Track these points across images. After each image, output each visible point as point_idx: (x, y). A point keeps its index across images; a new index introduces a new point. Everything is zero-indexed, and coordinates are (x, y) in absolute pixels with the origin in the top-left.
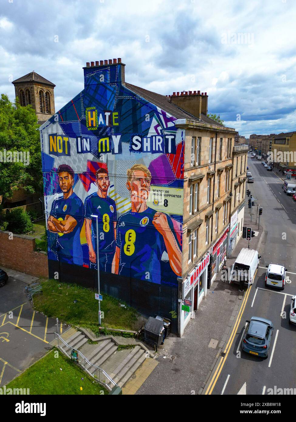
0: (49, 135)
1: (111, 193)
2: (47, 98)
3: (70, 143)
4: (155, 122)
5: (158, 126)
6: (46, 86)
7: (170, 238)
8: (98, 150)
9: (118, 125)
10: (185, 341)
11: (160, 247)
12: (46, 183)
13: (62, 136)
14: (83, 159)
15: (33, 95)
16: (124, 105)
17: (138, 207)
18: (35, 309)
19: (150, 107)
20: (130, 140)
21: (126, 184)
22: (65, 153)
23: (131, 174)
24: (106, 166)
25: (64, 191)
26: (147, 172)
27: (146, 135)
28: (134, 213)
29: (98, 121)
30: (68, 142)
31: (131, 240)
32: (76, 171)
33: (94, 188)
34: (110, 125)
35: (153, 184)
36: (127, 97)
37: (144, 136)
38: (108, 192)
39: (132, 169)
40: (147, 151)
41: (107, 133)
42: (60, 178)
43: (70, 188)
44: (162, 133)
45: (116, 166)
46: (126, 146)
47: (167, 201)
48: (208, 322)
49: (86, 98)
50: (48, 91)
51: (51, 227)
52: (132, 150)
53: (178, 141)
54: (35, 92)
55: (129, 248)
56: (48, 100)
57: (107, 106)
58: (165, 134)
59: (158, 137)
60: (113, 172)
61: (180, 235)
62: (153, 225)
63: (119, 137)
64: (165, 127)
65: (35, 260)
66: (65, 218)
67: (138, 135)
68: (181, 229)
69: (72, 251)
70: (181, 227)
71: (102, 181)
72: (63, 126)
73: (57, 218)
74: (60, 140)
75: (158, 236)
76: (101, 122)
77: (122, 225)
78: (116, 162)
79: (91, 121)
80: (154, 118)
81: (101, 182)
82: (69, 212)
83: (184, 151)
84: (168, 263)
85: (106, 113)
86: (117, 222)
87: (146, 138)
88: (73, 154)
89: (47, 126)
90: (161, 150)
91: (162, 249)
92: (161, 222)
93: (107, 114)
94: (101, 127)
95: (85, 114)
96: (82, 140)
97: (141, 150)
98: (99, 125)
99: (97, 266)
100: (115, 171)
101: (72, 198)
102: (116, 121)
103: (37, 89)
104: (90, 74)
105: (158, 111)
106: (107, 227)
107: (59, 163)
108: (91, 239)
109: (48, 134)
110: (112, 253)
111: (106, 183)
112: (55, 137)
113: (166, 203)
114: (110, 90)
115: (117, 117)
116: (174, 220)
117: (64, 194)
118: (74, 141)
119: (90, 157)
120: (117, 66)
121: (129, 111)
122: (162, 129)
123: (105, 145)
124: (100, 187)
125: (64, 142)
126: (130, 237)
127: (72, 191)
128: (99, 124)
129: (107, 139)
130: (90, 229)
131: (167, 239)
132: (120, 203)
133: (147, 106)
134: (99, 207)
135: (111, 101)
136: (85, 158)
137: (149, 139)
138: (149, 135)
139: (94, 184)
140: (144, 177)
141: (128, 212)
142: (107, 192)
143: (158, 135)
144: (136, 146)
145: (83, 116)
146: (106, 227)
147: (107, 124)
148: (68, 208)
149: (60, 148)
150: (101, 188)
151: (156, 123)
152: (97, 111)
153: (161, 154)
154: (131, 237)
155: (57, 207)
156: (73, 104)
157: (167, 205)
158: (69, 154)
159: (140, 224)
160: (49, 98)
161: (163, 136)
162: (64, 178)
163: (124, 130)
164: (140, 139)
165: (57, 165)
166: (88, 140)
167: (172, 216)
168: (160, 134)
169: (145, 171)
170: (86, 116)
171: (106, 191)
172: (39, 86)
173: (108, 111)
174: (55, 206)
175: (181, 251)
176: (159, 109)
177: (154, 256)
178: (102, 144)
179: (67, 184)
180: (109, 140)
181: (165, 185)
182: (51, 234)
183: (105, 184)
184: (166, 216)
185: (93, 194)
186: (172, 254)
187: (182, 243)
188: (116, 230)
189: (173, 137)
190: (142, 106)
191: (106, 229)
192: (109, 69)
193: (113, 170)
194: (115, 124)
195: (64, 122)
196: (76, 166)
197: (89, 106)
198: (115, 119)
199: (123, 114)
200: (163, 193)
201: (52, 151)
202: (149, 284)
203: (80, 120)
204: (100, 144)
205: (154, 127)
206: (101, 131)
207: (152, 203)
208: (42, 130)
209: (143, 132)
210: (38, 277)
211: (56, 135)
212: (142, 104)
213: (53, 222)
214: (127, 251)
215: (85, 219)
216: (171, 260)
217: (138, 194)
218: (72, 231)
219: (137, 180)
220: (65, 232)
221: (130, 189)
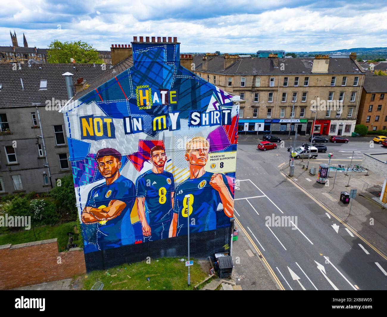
0: (81, 118)
1: (168, 168)
3: (115, 125)
4: (213, 99)
5: (216, 102)
7: (225, 191)
8: (153, 129)
9: (176, 103)
12: (77, 173)
13: (102, 118)
14: (133, 140)
16: (182, 84)
17: (196, 174)
19: (209, 86)
20: (189, 116)
21: (184, 156)
22: (107, 136)
23: (189, 146)
24: (163, 142)
25: (106, 176)
26: (206, 142)
27: (204, 111)
28: (192, 179)
29: (153, 99)
30: (112, 124)
32: (124, 154)
33: (148, 166)
34: (167, 103)
35: (211, 152)
36: (186, 77)
37: (203, 111)
38: (165, 167)
39: (191, 142)
40: (206, 125)
41: (163, 112)
42: (100, 164)
43: (116, 171)
44: (220, 109)
45: (173, 141)
46: (184, 122)
47: (223, 163)
49: (136, 76)
51: (88, 219)
52: (191, 125)
53: (234, 115)
57: (163, 84)
58: (222, 109)
59: (216, 112)
60: (170, 147)
61: (233, 187)
62: (210, 185)
63: (177, 114)
64: (223, 103)
66: (109, 204)
67: (197, 111)
68: (234, 182)
69: (119, 235)
70: (234, 181)
71: (158, 158)
72: (102, 106)
73: (97, 207)
74: (98, 123)
75: (214, 193)
76: (156, 101)
77: (180, 193)
78: (174, 138)
79: (143, 100)
80: (212, 96)
81: (157, 160)
82: (114, 197)
83: (238, 122)
84: (223, 211)
85: (162, 91)
86: (175, 192)
87: (205, 114)
88: (119, 136)
90: (219, 122)
91: (218, 202)
92: (217, 181)
93: (164, 93)
94: (156, 105)
95: (135, 92)
96: (132, 120)
97: (200, 124)
98: (153, 104)
100: (173, 146)
101: (119, 182)
102: (174, 99)
104: (141, 51)
105: (217, 90)
106: (163, 199)
107: (99, 147)
108: (145, 215)
109: (79, 117)
110: (170, 220)
111: (162, 159)
112: (90, 119)
113: (222, 165)
114: (166, 68)
115: (175, 96)
116: (228, 177)
117: (107, 180)
118: (121, 122)
119: (143, 136)
120: (175, 45)
121: (188, 89)
122: (220, 105)
123: (161, 123)
124: (155, 163)
125: (105, 125)
127: (119, 174)
128: (154, 102)
129: (164, 117)
130: (143, 207)
131: (222, 193)
132: (177, 174)
133: (207, 85)
134: (154, 183)
135: (167, 80)
136: (136, 138)
137: (207, 115)
138: (208, 111)
139: (148, 162)
140: (202, 148)
141: (187, 180)
142: (163, 168)
143: (216, 110)
144: (195, 121)
145: (132, 95)
146: (162, 199)
147: (163, 102)
148: (113, 193)
149: (99, 131)
150: (157, 164)
151: (215, 100)
152: (151, 90)
153: (219, 126)
155: (96, 196)
156: (118, 81)
157: (223, 166)
158: (113, 136)
159: (198, 187)
161: (220, 111)
162: (106, 164)
163: (182, 107)
164: (199, 115)
165: (95, 150)
166: (140, 119)
167: (227, 174)
168: (218, 109)
169: (204, 142)
170: (137, 95)
171: (162, 166)
173: (164, 90)
174: (93, 194)
175: (233, 198)
177: (211, 209)
178: (158, 122)
179: (110, 169)
180: (166, 118)
181: (221, 150)
182: (87, 226)
183: (161, 160)
184: (221, 176)
185: (147, 172)
186: (226, 203)
187: (234, 193)
188: (173, 199)
189: (229, 111)
190: (201, 86)
191: (162, 201)
192: (165, 47)
193: (170, 146)
194: (172, 102)
195: (105, 102)
196: (124, 148)
197: (140, 84)
198: (172, 97)
199: (182, 93)
200: (219, 158)
201: (86, 135)
202: (206, 233)
203: (127, 100)
204: (155, 122)
205: (213, 104)
206: (156, 110)
207: (209, 167)
208: (68, 112)
209: (202, 109)
210: (70, 278)
211: (92, 116)
212: (202, 83)
213: (90, 213)
214: (185, 213)
215: (136, 198)
216: (225, 208)
217: (197, 163)
218: (120, 214)
219: (195, 151)
220: (109, 219)
221: (188, 160)
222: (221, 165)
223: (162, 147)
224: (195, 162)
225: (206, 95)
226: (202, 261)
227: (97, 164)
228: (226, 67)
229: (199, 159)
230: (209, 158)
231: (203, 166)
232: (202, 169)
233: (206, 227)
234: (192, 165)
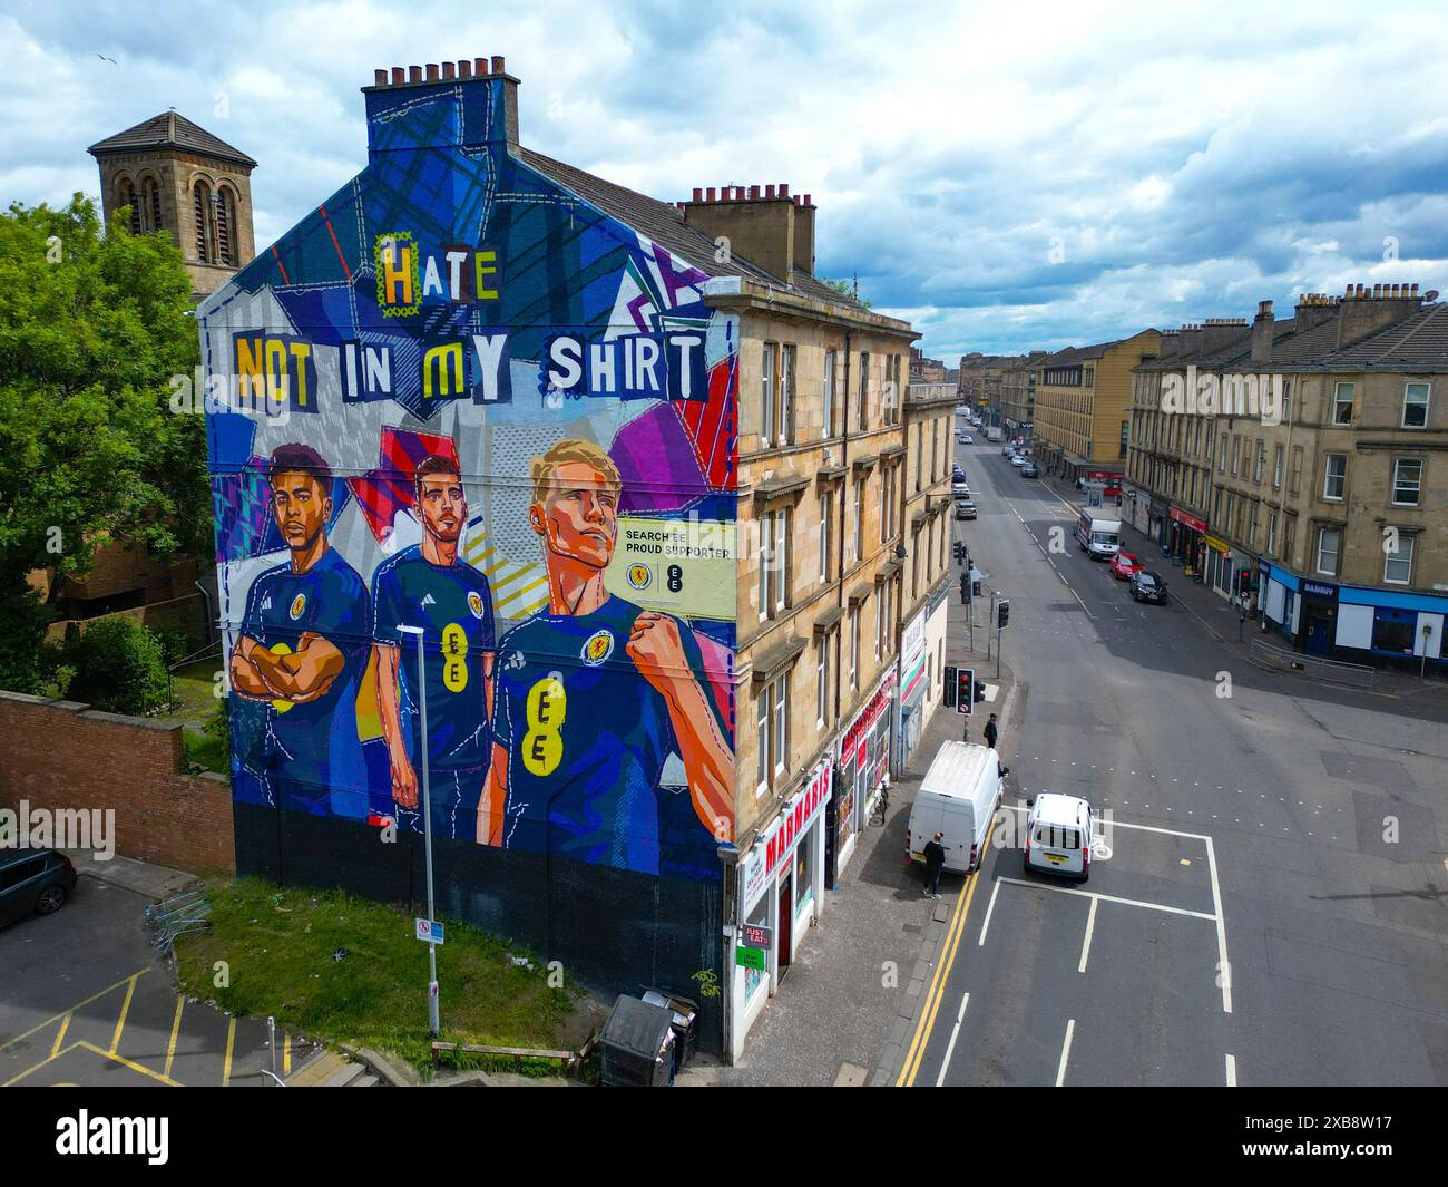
0: (237, 336)
1: (471, 548)
2: (223, 208)
3: (317, 366)
4: (629, 288)
5: (642, 300)
6: (221, 165)
7: (692, 703)
8: (422, 390)
9: (496, 297)
10: (750, 1076)
11: (655, 740)
12: (223, 514)
13: (286, 339)
14: (364, 425)
15: (171, 197)
16: (516, 226)
17: (573, 596)
18: (184, 991)
19: (611, 234)
20: (541, 350)
21: (527, 513)
22: (298, 402)
23: (546, 474)
24: (454, 447)
25: (293, 542)
26: (607, 468)
27: (598, 334)
28: (559, 617)
29: (422, 283)
30: (309, 362)
31: (547, 719)
32: (339, 469)
33: (406, 532)
34: (467, 297)
35: (627, 512)
36: (530, 198)
37: (593, 336)
38: (461, 543)
39: (551, 457)
40: (604, 393)
41: (455, 328)
42: (278, 496)
43: (318, 529)
44: (657, 328)
45: (488, 446)
46: (525, 373)
47: (680, 572)
48: (830, 1005)
49: (375, 200)
50: (228, 184)
51: (246, 679)
52: (547, 386)
53: (715, 356)
54: (180, 185)
55: (541, 749)
56: (228, 215)
57: (453, 227)
58: (667, 329)
59: (642, 343)
60: (479, 468)
61: (728, 691)
62: (629, 659)
63: (500, 340)
64: (668, 306)
65: (183, 807)
66: (300, 646)
67: (569, 333)
68: (730, 670)
69: (325, 770)
70: (730, 662)
71: (439, 502)
72: (287, 301)
73: (268, 646)
74: (276, 355)
75: (648, 699)
76: (432, 287)
77: (514, 664)
78: (489, 431)
79: (396, 282)
80: (626, 273)
81: (435, 509)
82: (313, 621)
83: (737, 391)
84: (686, 794)
85: (449, 253)
86: (497, 652)
87: (599, 347)
88: (328, 405)
89: (225, 303)
90: (655, 386)
91: (662, 747)
92: (657, 648)
93: (456, 258)
94: (431, 304)
95: (372, 258)
96: (363, 353)
97: (582, 389)
98: (424, 298)
99: (422, 819)
100: (488, 464)
101: (326, 570)
102: (489, 283)
103: (184, 176)
104: (389, 113)
105: (642, 248)
106: (456, 673)
107: (276, 437)
108: (399, 720)
109: (231, 334)
110: (480, 767)
111: (452, 509)
112: (258, 342)
113: (675, 579)
114: (462, 169)
115: (493, 270)
116: (704, 638)
117: (294, 556)
118: (333, 359)
119: (394, 414)
120: (490, 85)
121: (535, 246)
122: (658, 314)
123: (448, 370)
124: (429, 524)
125: (292, 361)
126: (544, 705)
127: (326, 541)
128: (426, 293)
129: (457, 349)
130: (395, 684)
131: (679, 711)
132: (505, 582)
133: (603, 229)
134: (429, 600)
135: (467, 210)
136: (373, 419)
137: (610, 350)
138: (610, 335)
139: (408, 514)
140: (592, 487)
141: (535, 616)
142: (456, 546)
143: (644, 332)
144: (564, 372)
145: (364, 265)
146: (454, 673)
147: (456, 294)
148: (308, 606)
150: (435, 529)
151: (637, 292)
152: (418, 247)
153: (656, 401)
154: (547, 705)
155: (267, 604)
156: (326, 219)
157: (680, 586)
158: (312, 407)
159: (583, 657)
160: (233, 209)
161: (661, 337)
162: (292, 496)
163: (517, 316)
164: (577, 349)
165: (268, 445)
166: (385, 352)
167: (701, 624)
168: (652, 330)
169: (597, 463)
170: (377, 266)
171: (450, 538)
172: (195, 166)
173: (459, 249)
174: (259, 599)
175: (732, 748)
176: (645, 242)
177: (635, 772)
178: (438, 365)
179: (303, 519)
180: (464, 351)
181: (671, 512)
182: (244, 707)
183: (448, 512)
184: (675, 628)
185: (404, 551)
186: (699, 760)
187: (733, 720)
188: (492, 682)
189: (696, 341)
190: (584, 229)
191: (453, 680)
192: (459, 94)
193: (479, 462)
194: (483, 294)
195: (294, 288)
196: (339, 450)
197: (388, 227)
198: (484, 275)
199: (516, 260)
200: (663, 544)
202: (617, 876)
203: (352, 281)
204: (430, 366)
205: (630, 305)
206: (432, 321)
207: (624, 580)
208: (209, 318)
209: (588, 324)
210: (195, 873)
211: (262, 334)
212: (584, 221)
213: (250, 662)
214: (535, 757)
215: (374, 644)
216: (696, 785)
217: (574, 549)
218: (326, 692)
219: (567, 498)
220: (299, 698)
221: (542, 532)
222: (671, 578)
223: (449, 465)
224: (567, 547)
225: (601, 268)
226: (601, 1007)
227: (271, 496)
228: (1345, 341)
229: (582, 533)
230: (622, 540)
231: (598, 567)
232: (594, 581)
233: (617, 848)
234: (555, 555)
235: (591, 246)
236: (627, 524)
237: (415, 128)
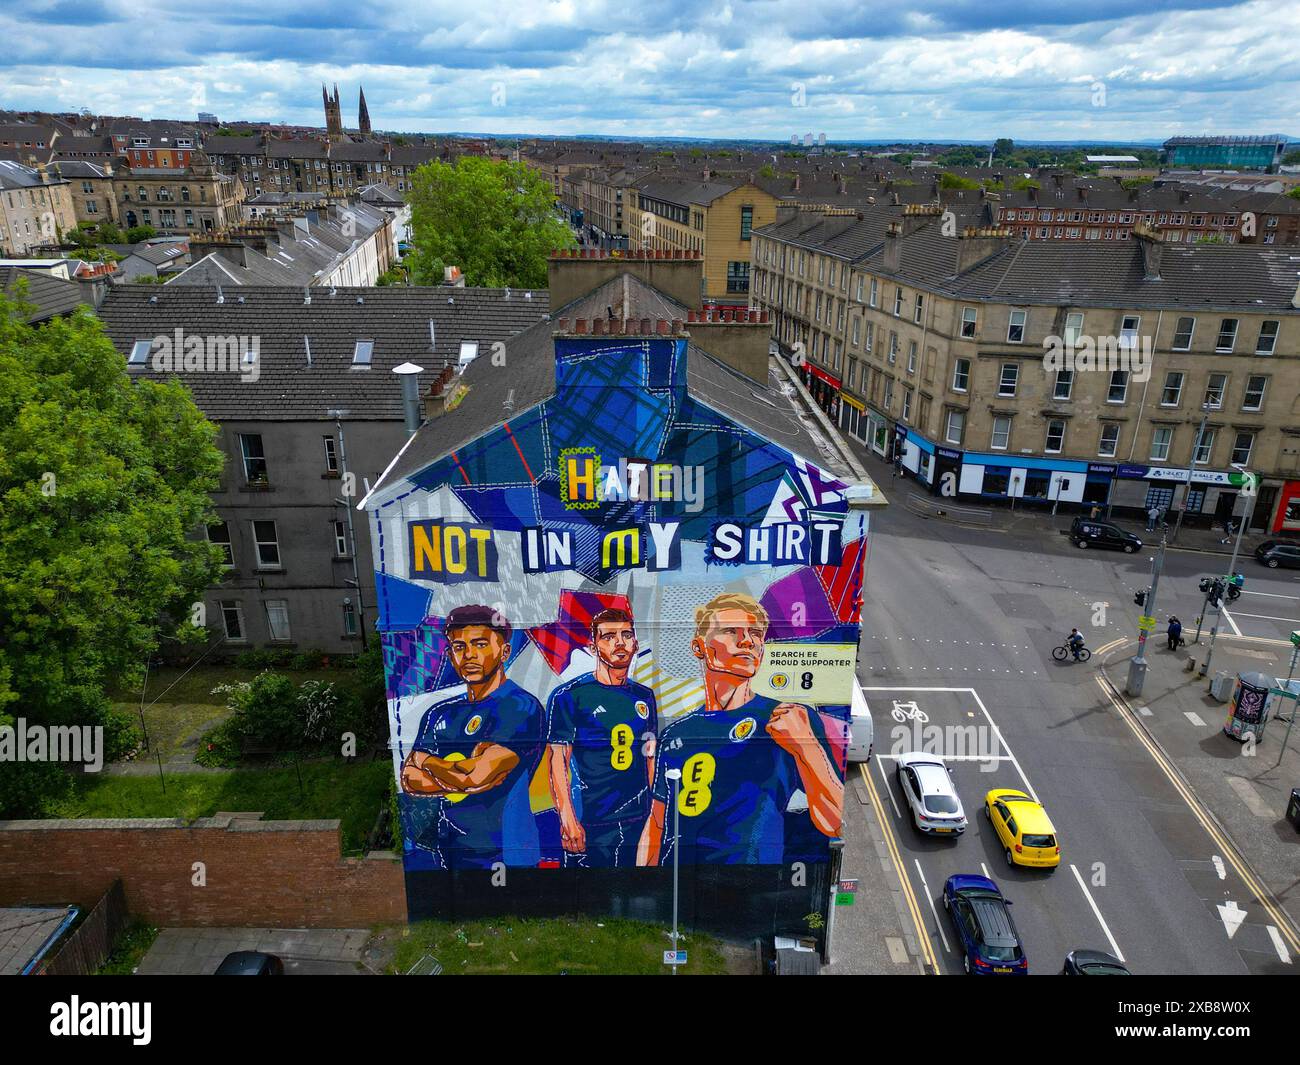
0: (412, 525)
1: (640, 671)
3: (497, 546)
4: (784, 491)
5: (794, 500)
7: (817, 761)
8: (600, 563)
11: (786, 784)
12: (395, 662)
13: (466, 526)
14: (545, 589)
16: (693, 446)
17: (725, 698)
19: (772, 455)
20: (708, 533)
21: (690, 645)
22: (477, 573)
23: (707, 618)
24: (628, 602)
25: (470, 678)
26: (758, 611)
27: (756, 522)
28: (712, 712)
30: (490, 545)
31: (699, 779)
32: (518, 624)
33: (583, 662)
36: (705, 427)
37: (752, 524)
38: (631, 669)
39: (712, 606)
40: (759, 561)
41: (632, 518)
42: (455, 645)
43: (495, 667)
44: (805, 518)
45: (658, 601)
46: (693, 550)
47: (811, 676)
49: (561, 422)
51: (418, 783)
52: (712, 558)
53: (849, 538)
55: (693, 799)
57: (634, 445)
58: (813, 519)
59: (791, 528)
60: (649, 617)
61: (845, 748)
62: (768, 734)
63: (672, 527)
64: (815, 503)
65: (350, 883)
66: (474, 753)
67: (732, 521)
68: (845, 735)
69: (498, 837)
70: (845, 730)
71: (612, 642)
72: (469, 499)
73: (442, 756)
74: (455, 539)
75: (781, 759)
77: (673, 746)
78: (660, 590)
80: (783, 481)
81: (609, 647)
82: (488, 734)
83: (864, 560)
84: (806, 815)
86: (659, 740)
87: (757, 531)
88: (509, 575)
89: (399, 498)
90: (800, 556)
91: (790, 787)
92: (791, 727)
95: (555, 464)
96: (544, 537)
97: (741, 558)
100: (657, 613)
101: (503, 696)
104: (578, 357)
105: (797, 465)
106: (623, 757)
108: (570, 795)
109: (406, 522)
110: (640, 818)
111: (624, 645)
112: (436, 530)
113: (807, 681)
114: (644, 403)
117: (470, 688)
118: (514, 541)
119: (574, 581)
120: (674, 343)
122: (806, 509)
123: (625, 547)
124: (603, 657)
125: (472, 545)
126: (696, 770)
127: (503, 675)
129: (635, 534)
130: (566, 770)
131: (805, 764)
132: (668, 692)
133: (766, 451)
134: (600, 709)
135: (648, 433)
136: (553, 585)
137: (765, 534)
138: (767, 522)
139: (584, 651)
140: (746, 625)
141: (695, 712)
142: (627, 671)
143: (794, 520)
144: (727, 548)
145: (548, 471)
146: (619, 757)
148: (484, 724)
149: (456, 560)
150: (608, 660)
151: (791, 494)
152: (601, 459)
153: (800, 566)
154: (700, 770)
155: (442, 725)
156: (511, 435)
157: (810, 685)
158: (492, 576)
159: (731, 737)
161: (807, 525)
162: (470, 645)
164: (738, 532)
165: (445, 608)
166: (566, 536)
167: (823, 708)
168: (800, 519)
169: (750, 608)
171: (623, 666)
174: (433, 722)
175: (845, 781)
176: (800, 462)
177: (768, 805)
178: (616, 546)
179: (481, 660)
180: (640, 535)
181: (807, 638)
183: (620, 648)
184: (805, 712)
185: (579, 677)
186: (817, 791)
187: (844, 765)
188: (653, 760)
189: (835, 527)
190: (749, 451)
191: (619, 762)
192: (645, 347)
193: (650, 613)
195: (475, 487)
196: (520, 611)
197: (572, 443)
200: (799, 659)
201: (422, 569)
202: (749, 869)
203: (534, 483)
204: (609, 545)
205: (784, 503)
206: (612, 513)
207: (767, 684)
208: (381, 510)
209: (748, 516)
210: (365, 928)
211: (440, 522)
212: (750, 445)
213: (423, 769)
214: (688, 804)
215: (548, 745)
216: (814, 807)
217: (728, 666)
218: (501, 783)
219: (724, 633)
220: (473, 790)
221: (702, 656)
222: (804, 680)
223: (625, 616)
224: (722, 666)
225: (763, 477)
226: (736, 949)
227: (447, 646)
229: (735, 655)
230: (767, 657)
231: (746, 677)
232: (742, 687)
233: (751, 852)
234: (711, 671)
235: (754, 463)
236: (771, 648)
237: (603, 370)
